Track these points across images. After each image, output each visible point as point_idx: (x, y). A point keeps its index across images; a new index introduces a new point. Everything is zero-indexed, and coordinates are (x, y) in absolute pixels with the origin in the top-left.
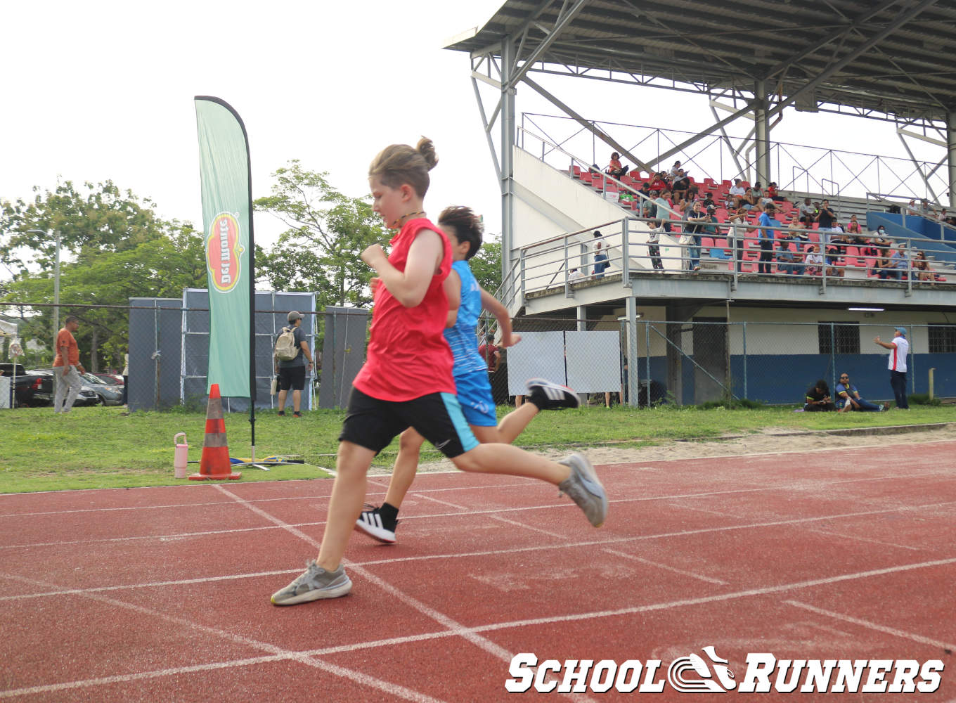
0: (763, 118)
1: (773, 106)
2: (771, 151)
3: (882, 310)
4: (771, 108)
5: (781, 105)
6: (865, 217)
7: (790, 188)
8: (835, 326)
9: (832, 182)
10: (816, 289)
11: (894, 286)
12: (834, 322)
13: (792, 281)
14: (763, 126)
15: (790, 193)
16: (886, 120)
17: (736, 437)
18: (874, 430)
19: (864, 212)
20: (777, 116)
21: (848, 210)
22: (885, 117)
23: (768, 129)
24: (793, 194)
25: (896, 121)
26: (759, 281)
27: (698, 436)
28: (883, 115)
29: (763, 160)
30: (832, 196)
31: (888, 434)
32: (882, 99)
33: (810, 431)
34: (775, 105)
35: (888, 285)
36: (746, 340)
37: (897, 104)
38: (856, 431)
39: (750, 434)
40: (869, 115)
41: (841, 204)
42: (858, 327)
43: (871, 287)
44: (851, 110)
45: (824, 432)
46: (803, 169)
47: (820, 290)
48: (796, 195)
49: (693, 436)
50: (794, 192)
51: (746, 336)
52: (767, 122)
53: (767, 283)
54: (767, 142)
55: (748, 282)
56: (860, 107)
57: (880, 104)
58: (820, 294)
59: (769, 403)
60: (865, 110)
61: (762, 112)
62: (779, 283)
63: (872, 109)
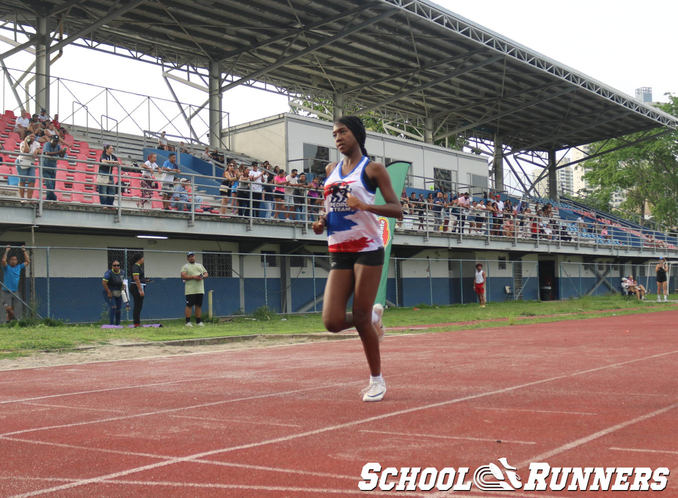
0: (44, 53)
1: (54, 43)
2: (51, 86)
3: (166, 238)
4: (51, 45)
5: (62, 43)
6: (142, 153)
7: (69, 122)
8: (128, 251)
9: (107, 117)
10: (111, 217)
11: (179, 217)
12: (128, 248)
13: (91, 210)
14: (44, 61)
15: (69, 126)
16: (157, 64)
17: (90, 348)
18: (201, 341)
19: (141, 148)
20: (57, 52)
21: (124, 145)
22: (156, 62)
23: (49, 63)
24: (72, 128)
25: (163, 66)
26: (62, 208)
27: (58, 348)
28: (155, 60)
29: (43, 93)
30: (107, 131)
31: (212, 344)
32: (153, 44)
33: (150, 342)
34: (57, 42)
35: (174, 216)
36: (49, 264)
37: (165, 49)
38: (187, 342)
39: (101, 345)
40: (141, 58)
41: (120, 140)
42: (142, 252)
43: (160, 217)
44: (126, 52)
45: (161, 343)
46: (80, 104)
47: (115, 218)
48: (75, 129)
49: (55, 348)
50: (73, 126)
51: (49, 259)
52: (48, 57)
53: (69, 211)
54: (48, 76)
55: (51, 209)
56: (134, 50)
57: (152, 49)
58: (115, 222)
59: (69, 322)
60: (138, 53)
61: (44, 47)
62: (80, 211)
63: (144, 53)
